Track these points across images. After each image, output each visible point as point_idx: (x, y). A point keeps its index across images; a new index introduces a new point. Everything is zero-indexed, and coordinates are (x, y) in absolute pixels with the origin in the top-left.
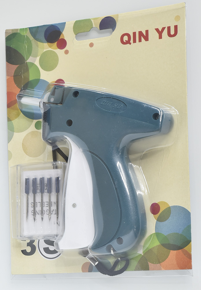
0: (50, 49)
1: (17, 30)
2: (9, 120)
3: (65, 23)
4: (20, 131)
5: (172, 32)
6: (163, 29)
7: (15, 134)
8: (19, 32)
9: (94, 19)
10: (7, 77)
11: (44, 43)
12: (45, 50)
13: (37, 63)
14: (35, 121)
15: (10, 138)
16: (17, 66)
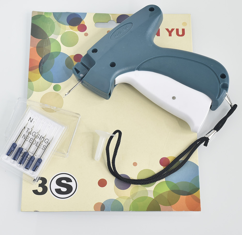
0: (71, 30)
1: (43, 12)
2: (30, 81)
3: (86, 13)
4: (39, 90)
5: (180, 33)
6: (173, 30)
7: (34, 93)
8: (43, 14)
9: (112, 14)
10: (31, 47)
11: (66, 26)
12: (66, 31)
13: (59, 39)
14: (53, 84)
15: (29, 96)
16: (40, 40)
